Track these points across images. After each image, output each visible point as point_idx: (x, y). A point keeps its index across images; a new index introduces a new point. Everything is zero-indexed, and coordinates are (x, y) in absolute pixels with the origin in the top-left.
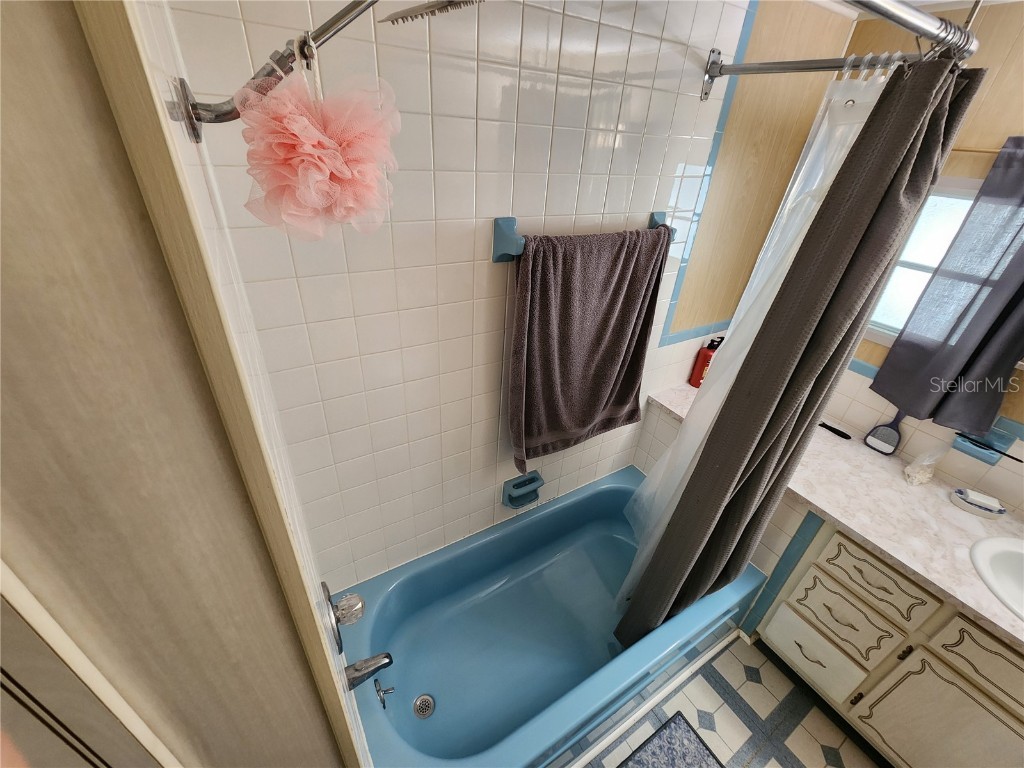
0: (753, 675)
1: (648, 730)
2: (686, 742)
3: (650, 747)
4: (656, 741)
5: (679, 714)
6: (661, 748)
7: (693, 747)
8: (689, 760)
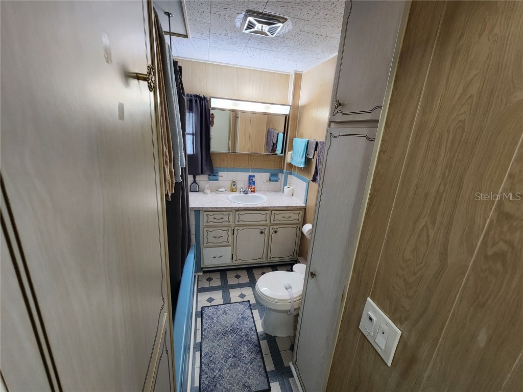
0: (209, 280)
1: (199, 320)
2: (210, 311)
3: (204, 323)
4: (204, 320)
5: (202, 308)
6: (206, 320)
7: (213, 310)
8: (215, 313)
